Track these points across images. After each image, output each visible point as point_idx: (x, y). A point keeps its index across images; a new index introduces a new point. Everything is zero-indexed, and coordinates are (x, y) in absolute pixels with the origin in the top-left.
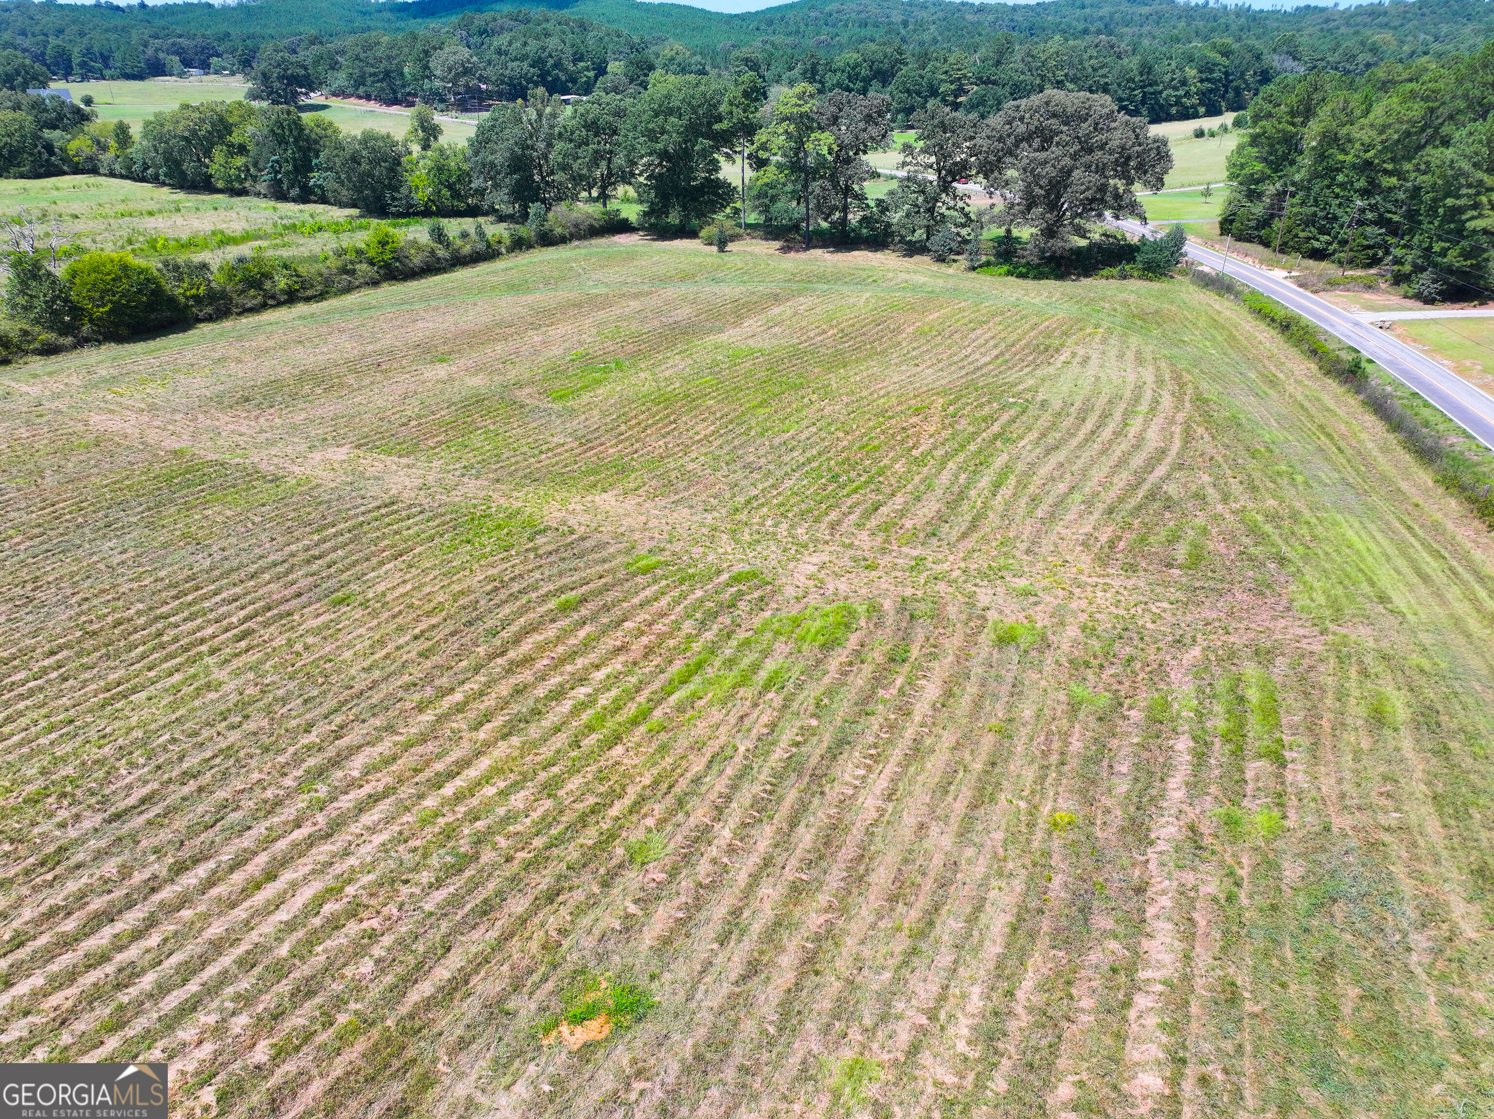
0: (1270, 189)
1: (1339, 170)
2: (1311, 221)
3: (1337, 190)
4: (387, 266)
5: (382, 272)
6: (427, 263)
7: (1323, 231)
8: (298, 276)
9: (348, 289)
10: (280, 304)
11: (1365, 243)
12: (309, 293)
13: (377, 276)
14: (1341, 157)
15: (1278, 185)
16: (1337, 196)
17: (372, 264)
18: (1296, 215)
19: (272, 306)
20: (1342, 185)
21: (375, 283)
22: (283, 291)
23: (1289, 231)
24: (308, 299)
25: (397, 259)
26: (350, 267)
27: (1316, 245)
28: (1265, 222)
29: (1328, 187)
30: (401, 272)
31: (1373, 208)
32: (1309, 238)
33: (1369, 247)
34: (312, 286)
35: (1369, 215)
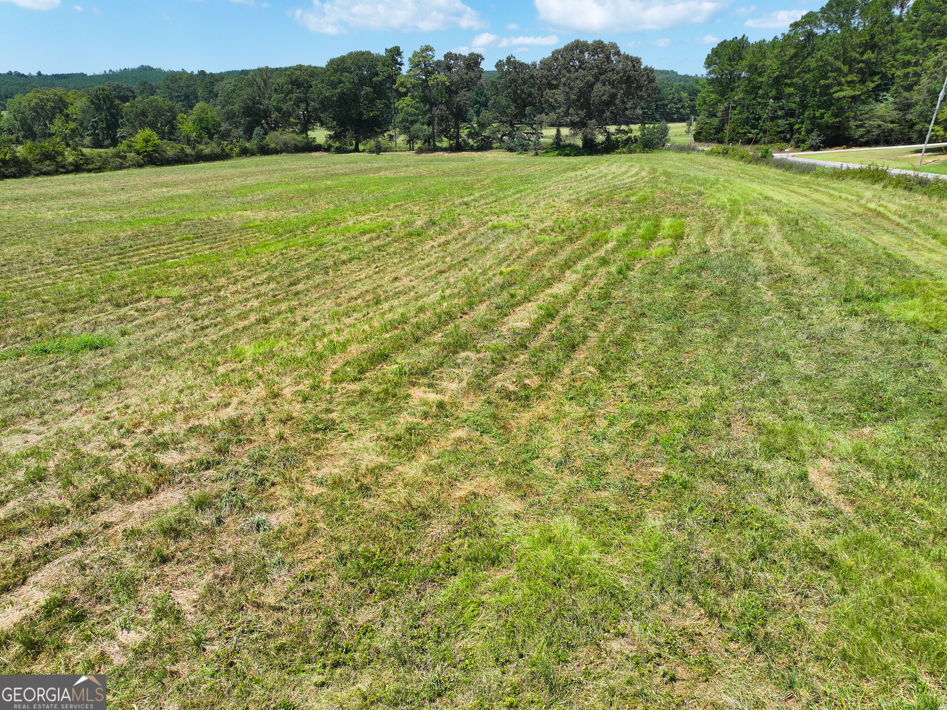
0: (721, 107)
1: (759, 88)
2: (746, 122)
3: (759, 100)
4: (149, 155)
5: (146, 159)
6: (178, 156)
7: (754, 127)
8: (83, 155)
9: (120, 167)
10: (67, 172)
11: (779, 130)
12: (90, 167)
13: (142, 162)
14: (760, 80)
15: (726, 104)
16: (759, 103)
17: (139, 154)
18: (737, 120)
19: (61, 173)
20: (762, 97)
21: (140, 166)
22: (71, 164)
23: (734, 131)
24: (89, 171)
25: (156, 152)
26: (122, 154)
27: (750, 136)
28: (719, 129)
29: (754, 99)
30: (161, 161)
31: (782, 108)
32: (745, 133)
33: (781, 132)
34: (93, 162)
35: (780, 113)
